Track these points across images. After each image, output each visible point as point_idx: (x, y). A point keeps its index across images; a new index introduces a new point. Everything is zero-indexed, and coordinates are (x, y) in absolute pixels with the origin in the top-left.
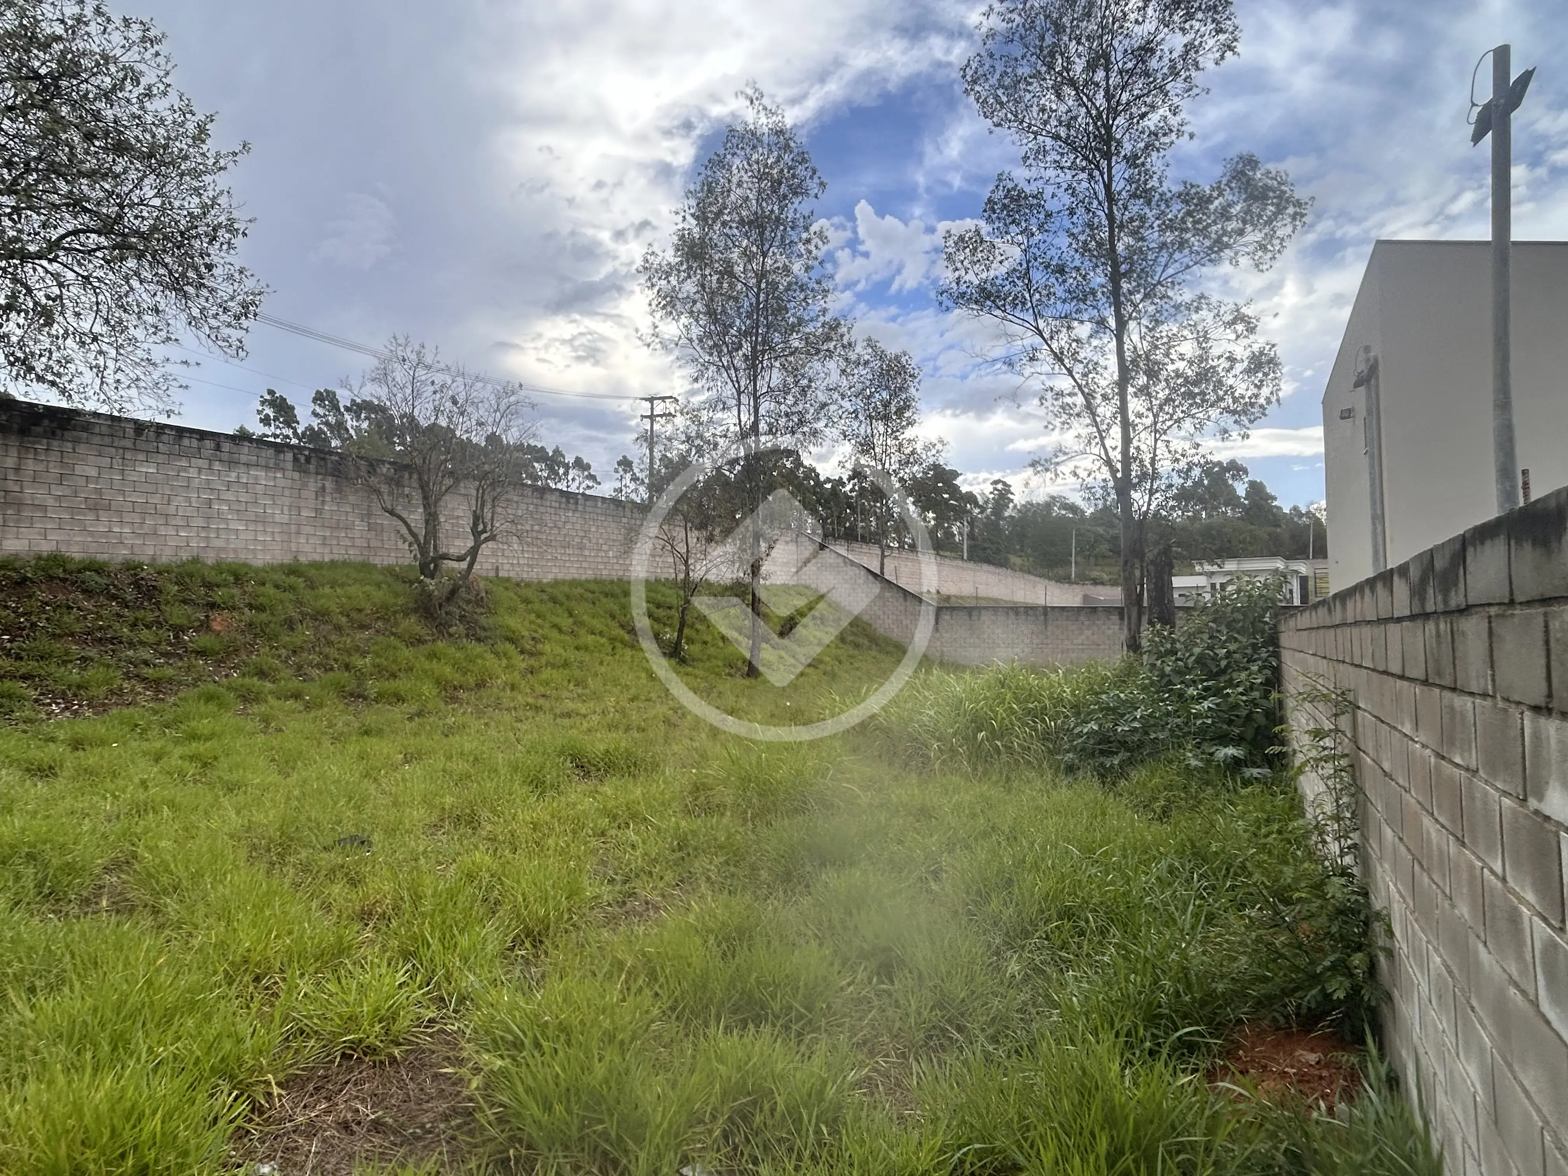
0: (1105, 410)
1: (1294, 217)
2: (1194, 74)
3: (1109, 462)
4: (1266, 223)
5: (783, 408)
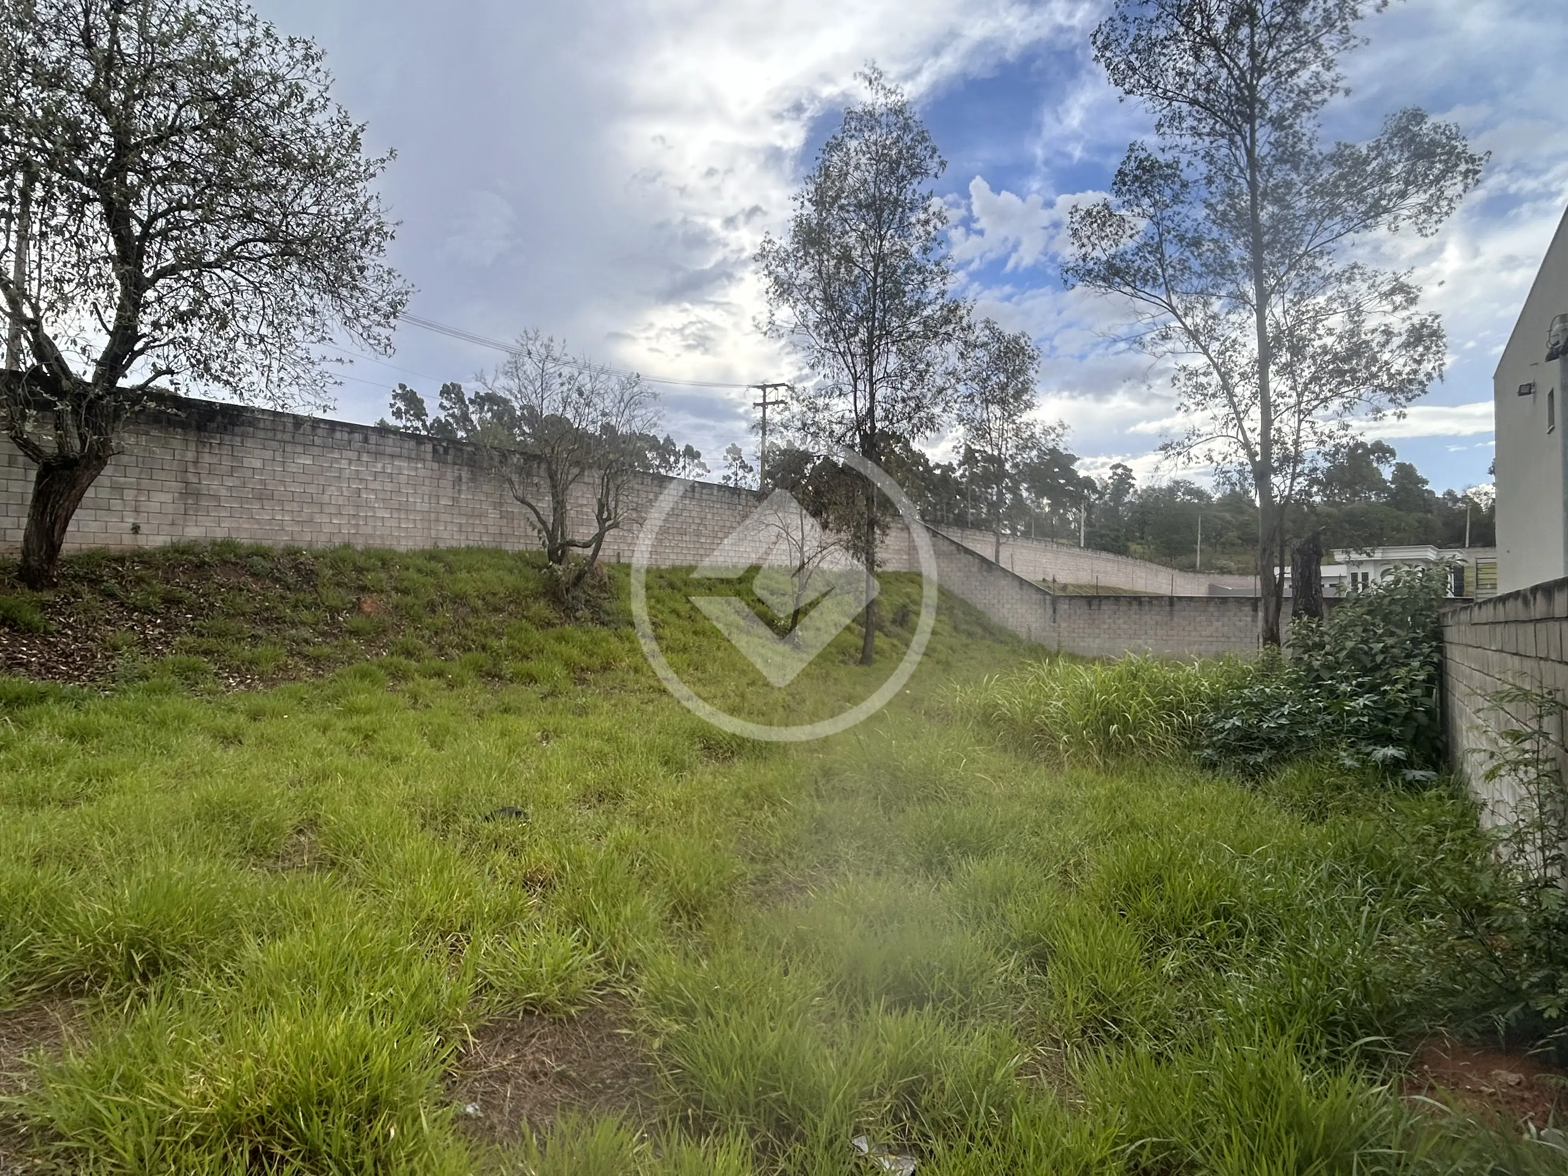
0: (1244, 390)
1: (1466, 174)
2: (1350, 23)
3: (1246, 445)
4: (1432, 182)
5: (900, 393)
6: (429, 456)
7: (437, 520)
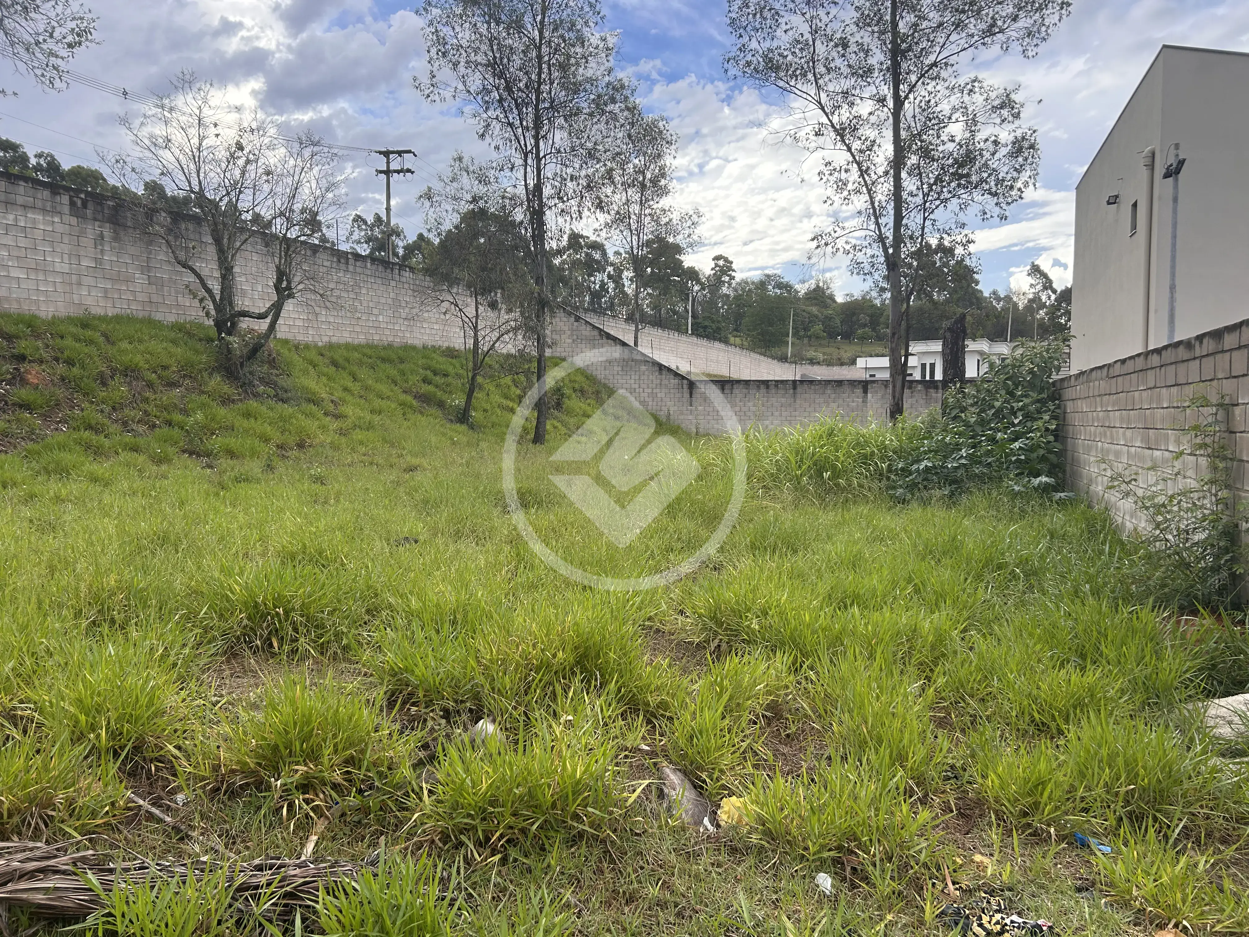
3: (881, 239)
4: (1037, 10)
5: (570, 171)
6: (66, 209)
7: (79, 284)
